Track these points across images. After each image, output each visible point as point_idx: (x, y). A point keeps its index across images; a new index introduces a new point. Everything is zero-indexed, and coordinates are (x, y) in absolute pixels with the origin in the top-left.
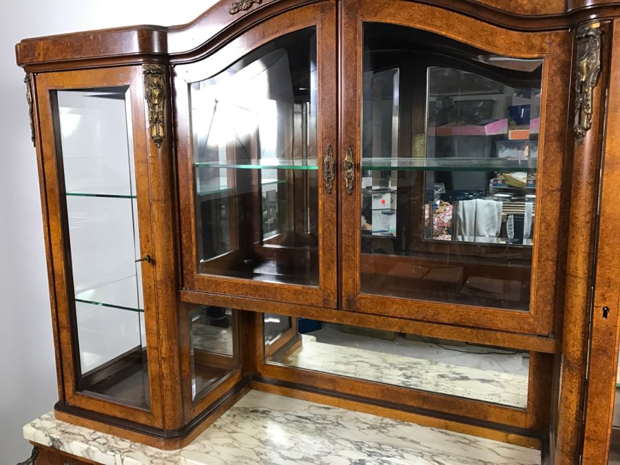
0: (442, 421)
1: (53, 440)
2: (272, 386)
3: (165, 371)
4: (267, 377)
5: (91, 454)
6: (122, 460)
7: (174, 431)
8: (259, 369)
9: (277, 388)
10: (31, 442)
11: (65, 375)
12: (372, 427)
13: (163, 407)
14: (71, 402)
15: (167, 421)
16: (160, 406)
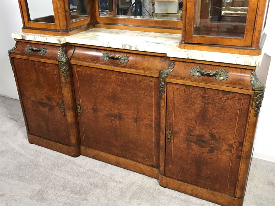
0: (162, 30)
1: (22, 36)
2: (102, 25)
3: (59, 6)
4: (100, 22)
5: (36, 38)
6: (47, 38)
7: (63, 30)
8: (97, 19)
9: (104, 25)
10: (14, 39)
11: (24, 15)
12: (136, 33)
13: (59, 21)
14: (27, 26)
15: (61, 26)
16: (58, 20)
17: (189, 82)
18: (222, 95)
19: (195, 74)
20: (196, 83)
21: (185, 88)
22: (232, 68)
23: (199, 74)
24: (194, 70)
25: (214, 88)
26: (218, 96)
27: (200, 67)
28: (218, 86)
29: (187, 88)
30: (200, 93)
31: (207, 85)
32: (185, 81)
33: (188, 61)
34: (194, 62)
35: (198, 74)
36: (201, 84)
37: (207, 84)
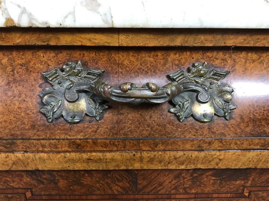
17: (45, 155)
18: (214, 184)
19: (70, 106)
20: (85, 156)
21: (34, 182)
22: (243, 54)
23: (92, 105)
24: (57, 87)
25: (182, 164)
26: (194, 191)
27: (84, 64)
28: (202, 154)
29: (43, 183)
30: (110, 192)
31: (141, 159)
32: (19, 155)
33: (18, 39)
34: (52, 43)
35: (83, 104)
36: (109, 155)
37: (145, 154)
